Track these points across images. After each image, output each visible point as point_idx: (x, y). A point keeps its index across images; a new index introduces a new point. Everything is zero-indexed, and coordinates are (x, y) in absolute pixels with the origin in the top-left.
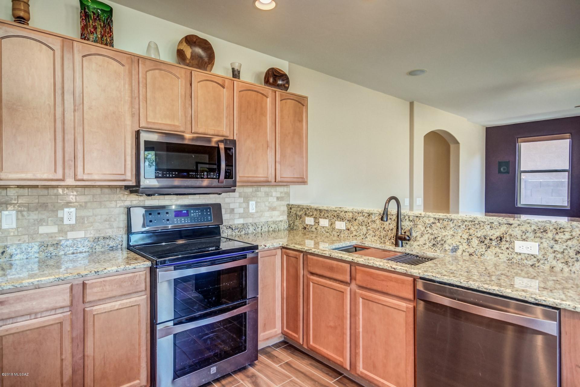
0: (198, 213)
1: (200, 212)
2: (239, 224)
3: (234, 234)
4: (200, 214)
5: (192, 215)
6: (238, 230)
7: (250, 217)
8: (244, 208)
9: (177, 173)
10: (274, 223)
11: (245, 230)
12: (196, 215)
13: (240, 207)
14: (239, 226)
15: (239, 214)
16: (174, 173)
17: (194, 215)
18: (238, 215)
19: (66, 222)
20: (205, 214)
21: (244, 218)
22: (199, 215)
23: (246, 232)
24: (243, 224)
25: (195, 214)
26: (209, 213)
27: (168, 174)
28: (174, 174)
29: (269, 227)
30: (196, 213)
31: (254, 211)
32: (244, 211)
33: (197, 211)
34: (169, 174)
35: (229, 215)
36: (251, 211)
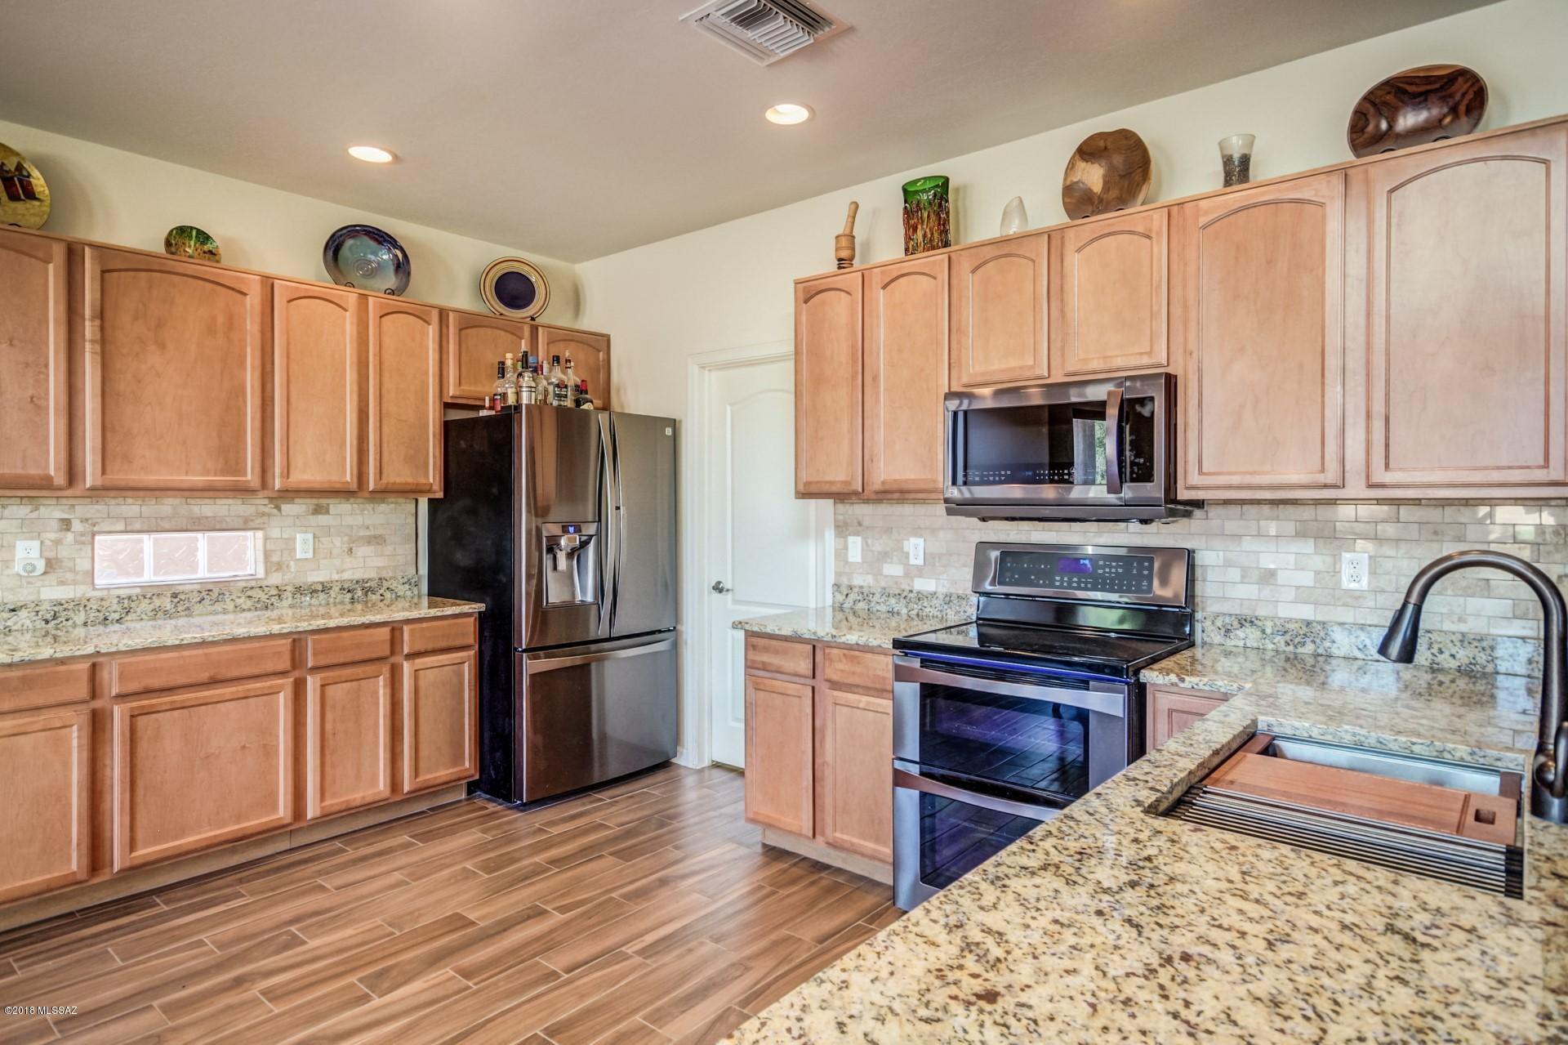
0: (1116, 567)
1: (1121, 567)
2: (1291, 620)
3: (1270, 646)
4: (1120, 570)
5: (1100, 571)
6: (1288, 637)
7: (1345, 605)
8: (1317, 573)
9: (1009, 473)
10: (1464, 640)
11: (1314, 642)
12: (1110, 573)
13: (1298, 567)
14: (1291, 626)
15: (1298, 588)
16: (1003, 473)
17: (1105, 572)
18: (1293, 593)
19: (912, 561)
20: (1135, 572)
21: (1316, 603)
22: (1117, 573)
23: (1320, 651)
24: (1308, 624)
25: (1107, 570)
26: (1146, 572)
27: (991, 475)
28: (1003, 476)
29: (1435, 651)
30: (1111, 567)
31: (1364, 584)
32: (1316, 580)
33: (1114, 564)
34: (994, 475)
35: (1256, 586)
36: (1347, 583)
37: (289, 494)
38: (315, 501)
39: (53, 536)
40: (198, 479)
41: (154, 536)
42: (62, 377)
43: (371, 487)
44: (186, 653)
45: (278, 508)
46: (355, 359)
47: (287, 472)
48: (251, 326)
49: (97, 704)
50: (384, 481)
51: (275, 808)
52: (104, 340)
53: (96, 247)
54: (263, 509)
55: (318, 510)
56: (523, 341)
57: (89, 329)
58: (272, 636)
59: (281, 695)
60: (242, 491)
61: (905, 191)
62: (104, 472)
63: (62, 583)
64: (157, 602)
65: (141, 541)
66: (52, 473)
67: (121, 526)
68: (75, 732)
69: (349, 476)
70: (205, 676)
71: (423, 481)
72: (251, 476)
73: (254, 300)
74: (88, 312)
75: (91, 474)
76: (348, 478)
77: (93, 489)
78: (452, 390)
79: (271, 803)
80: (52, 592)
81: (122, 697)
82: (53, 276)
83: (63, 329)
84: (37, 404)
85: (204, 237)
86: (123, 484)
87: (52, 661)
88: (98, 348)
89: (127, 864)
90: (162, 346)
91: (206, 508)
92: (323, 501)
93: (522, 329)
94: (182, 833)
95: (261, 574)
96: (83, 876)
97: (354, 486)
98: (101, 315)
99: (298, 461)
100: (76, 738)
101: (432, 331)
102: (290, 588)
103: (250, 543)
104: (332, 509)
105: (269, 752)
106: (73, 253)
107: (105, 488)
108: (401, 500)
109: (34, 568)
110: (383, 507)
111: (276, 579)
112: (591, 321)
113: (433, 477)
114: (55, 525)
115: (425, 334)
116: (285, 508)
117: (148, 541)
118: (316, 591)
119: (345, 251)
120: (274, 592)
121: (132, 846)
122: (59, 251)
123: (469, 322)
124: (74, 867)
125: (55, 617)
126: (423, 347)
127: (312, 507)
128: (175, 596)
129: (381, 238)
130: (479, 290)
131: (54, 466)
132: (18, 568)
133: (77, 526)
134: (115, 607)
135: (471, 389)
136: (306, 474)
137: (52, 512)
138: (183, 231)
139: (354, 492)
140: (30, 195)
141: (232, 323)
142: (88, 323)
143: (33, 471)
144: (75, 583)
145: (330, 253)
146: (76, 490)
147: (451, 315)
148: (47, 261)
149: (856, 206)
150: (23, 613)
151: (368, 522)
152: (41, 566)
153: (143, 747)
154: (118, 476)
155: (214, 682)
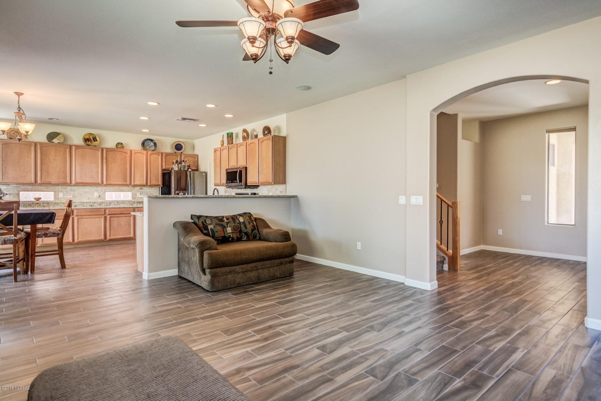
37: (135, 186)
38: (140, 187)
39: (100, 192)
40: (120, 183)
41: (115, 192)
42: (101, 168)
43: (149, 185)
44: (117, 209)
45: (134, 188)
46: (146, 163)
47: (134, 182)
48: (128, 159)
49: (105, 215)
50: (151, 184)
51: (131, 234)
52: (107, 162)
53: (105, 148)
54: (132, 188)
55: (141, 189)
56: (179, 158)
57: (104, 161)
58: (130, 208)
59: (132, 217)
60: (127, 185)
61: (227, 134)
62: (106, 182)
63: (101, 199)
64: (115, 203)
65: (112, 193)
66: (99, 182)
67: (109, 191)
68: (102, 218)
69: (145, 183)
70: (120, 213)
71: (158, 183)
72: (128, 183)
73: (129, 154)
74: (104, 158)
75: (105, 183)
76: (144, 183)
77: (105, 185)
78: (164, 167)
79: (130, 233)
80: (100, 201)
81: (109, 215)
82: (100, 153)
83: (101, 161)
84: (98, 172)
85: (122, 144)
86: (109, 184)
87: (99, 208)
88: (106, 163)
89: (109, 239)
90: (115, 162)
91: (122, 188)
92: (142, 187)
93: (178, 155)
94: (117, 236)
95: (131, 199)
96: (104, 239)
97: (145, 184)
98: (106, 158)
99: (136, 180)
100: (103, 219)
101: (160, 157)
102: (136, 202)
103: (130, 194)
104: (144, 189)
105: (130, 226)
106: (102, 149)
107: (107, 185)
108: (156, 187)
109: (97, 197)
110: (153, 188)
111: (134, 200)
112: (196, 152)
113: (160, 183)
114: (100, 190)
115: (159, 157)
116: (135, 188)
117: (114, 193)
118: (140, 203)
119: (145, 144)
120: (133, 202)
121: (110, 236)
122: (100, 150)
123: (167, 155)
124: (102, 238)
125: (100, 204)
126: (159, 160)
127: (140, 188)
128: (117, 202)
129: (152, 140)
130: (172, 147)
131: (100, 181)
132: (95, 197)
133: (103, 190)
134: (109, 203)
135: (167, 167)
136: (137, 182)
137: (100, 188)
138: (118, 143)
139: (146, 185)
140: (97, 141)
141: (125, 158)
142: (104, 160)
143: (97, 182)
144: (103, 199)
145: (143, 144)
146: (103, 185)
147: (164, 154)
148: (99, 151)
149: (223, 135)
150: (96, 203)
151: (150, 191)
152: (98, 196)
153: (112, 222)
154: (109, 183)
155: (121, 214)
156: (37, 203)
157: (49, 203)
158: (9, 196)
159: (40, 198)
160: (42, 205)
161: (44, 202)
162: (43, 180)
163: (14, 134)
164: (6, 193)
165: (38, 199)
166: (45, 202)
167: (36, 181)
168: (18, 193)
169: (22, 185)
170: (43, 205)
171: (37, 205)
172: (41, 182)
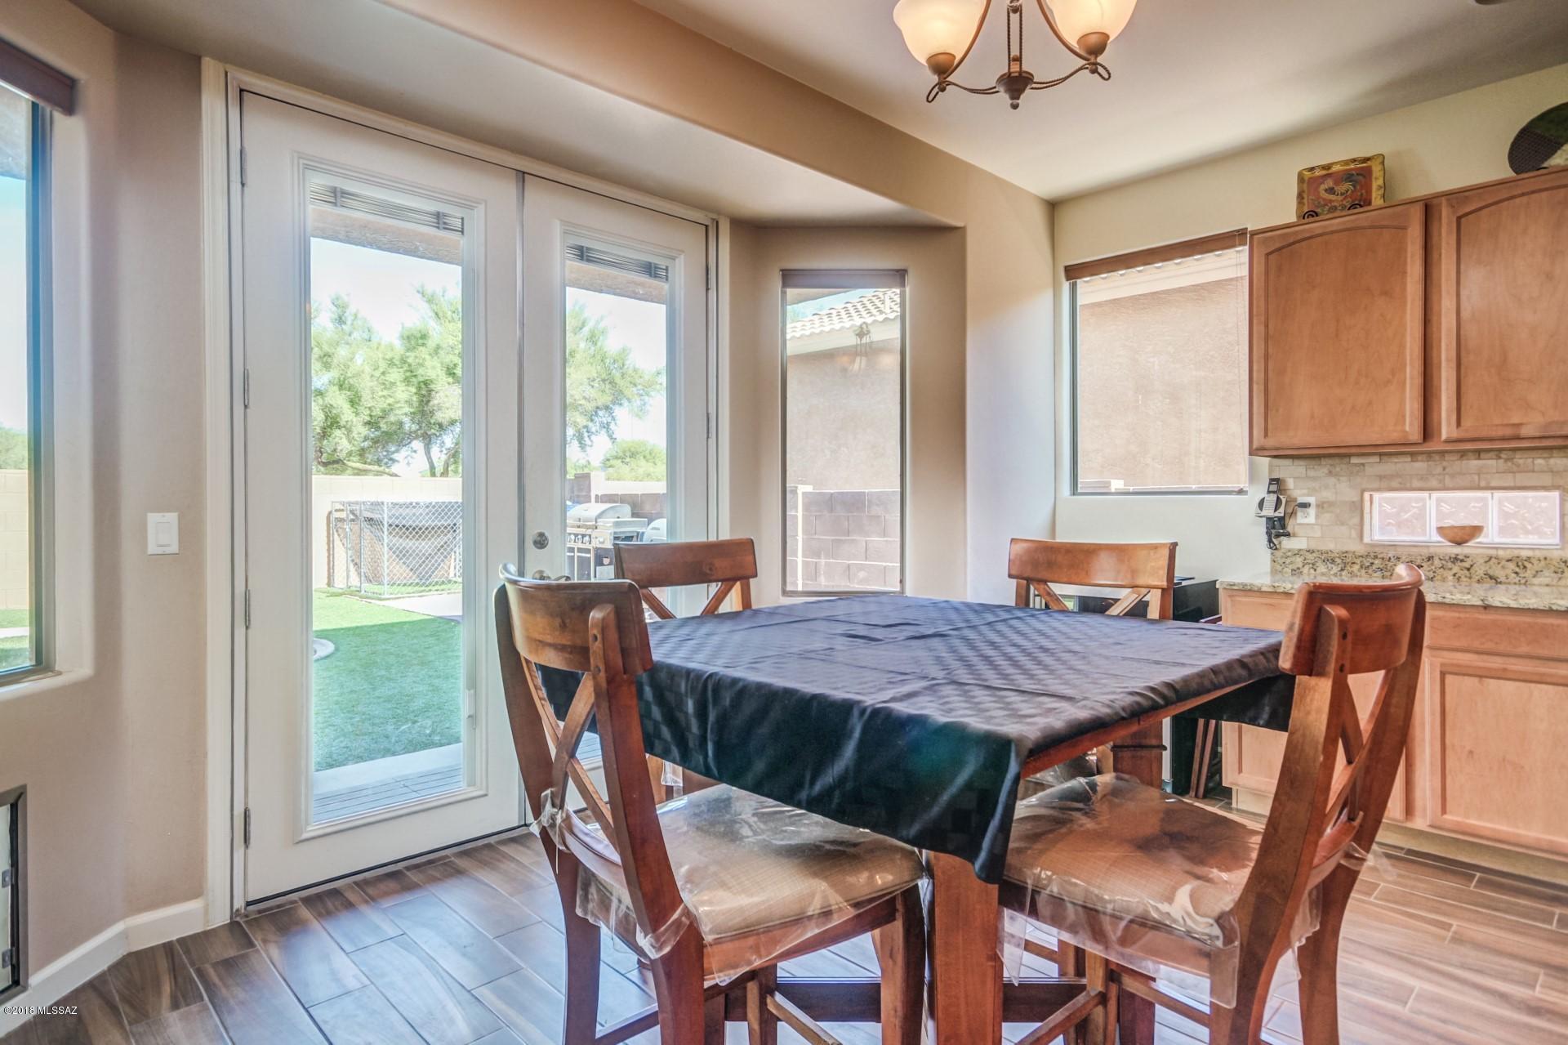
156: (1455, 559)
157: (1528, 559)
158: (1317, 517)
159: (1476, 530)
160: (1479, 570)
161: (1493, 552)
162: (1467, 422)
163: (1331, 191)
164: (1301, 500)
165: (1462, 535)
166: (1501, 553)
167: (1428, 430)
168: (1356, 499)
169: (1376, 459)
170: (1491, 572)
171: (1456, 569)
172: (1455, 434)
